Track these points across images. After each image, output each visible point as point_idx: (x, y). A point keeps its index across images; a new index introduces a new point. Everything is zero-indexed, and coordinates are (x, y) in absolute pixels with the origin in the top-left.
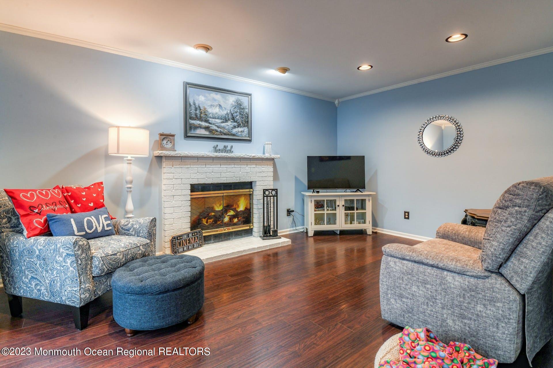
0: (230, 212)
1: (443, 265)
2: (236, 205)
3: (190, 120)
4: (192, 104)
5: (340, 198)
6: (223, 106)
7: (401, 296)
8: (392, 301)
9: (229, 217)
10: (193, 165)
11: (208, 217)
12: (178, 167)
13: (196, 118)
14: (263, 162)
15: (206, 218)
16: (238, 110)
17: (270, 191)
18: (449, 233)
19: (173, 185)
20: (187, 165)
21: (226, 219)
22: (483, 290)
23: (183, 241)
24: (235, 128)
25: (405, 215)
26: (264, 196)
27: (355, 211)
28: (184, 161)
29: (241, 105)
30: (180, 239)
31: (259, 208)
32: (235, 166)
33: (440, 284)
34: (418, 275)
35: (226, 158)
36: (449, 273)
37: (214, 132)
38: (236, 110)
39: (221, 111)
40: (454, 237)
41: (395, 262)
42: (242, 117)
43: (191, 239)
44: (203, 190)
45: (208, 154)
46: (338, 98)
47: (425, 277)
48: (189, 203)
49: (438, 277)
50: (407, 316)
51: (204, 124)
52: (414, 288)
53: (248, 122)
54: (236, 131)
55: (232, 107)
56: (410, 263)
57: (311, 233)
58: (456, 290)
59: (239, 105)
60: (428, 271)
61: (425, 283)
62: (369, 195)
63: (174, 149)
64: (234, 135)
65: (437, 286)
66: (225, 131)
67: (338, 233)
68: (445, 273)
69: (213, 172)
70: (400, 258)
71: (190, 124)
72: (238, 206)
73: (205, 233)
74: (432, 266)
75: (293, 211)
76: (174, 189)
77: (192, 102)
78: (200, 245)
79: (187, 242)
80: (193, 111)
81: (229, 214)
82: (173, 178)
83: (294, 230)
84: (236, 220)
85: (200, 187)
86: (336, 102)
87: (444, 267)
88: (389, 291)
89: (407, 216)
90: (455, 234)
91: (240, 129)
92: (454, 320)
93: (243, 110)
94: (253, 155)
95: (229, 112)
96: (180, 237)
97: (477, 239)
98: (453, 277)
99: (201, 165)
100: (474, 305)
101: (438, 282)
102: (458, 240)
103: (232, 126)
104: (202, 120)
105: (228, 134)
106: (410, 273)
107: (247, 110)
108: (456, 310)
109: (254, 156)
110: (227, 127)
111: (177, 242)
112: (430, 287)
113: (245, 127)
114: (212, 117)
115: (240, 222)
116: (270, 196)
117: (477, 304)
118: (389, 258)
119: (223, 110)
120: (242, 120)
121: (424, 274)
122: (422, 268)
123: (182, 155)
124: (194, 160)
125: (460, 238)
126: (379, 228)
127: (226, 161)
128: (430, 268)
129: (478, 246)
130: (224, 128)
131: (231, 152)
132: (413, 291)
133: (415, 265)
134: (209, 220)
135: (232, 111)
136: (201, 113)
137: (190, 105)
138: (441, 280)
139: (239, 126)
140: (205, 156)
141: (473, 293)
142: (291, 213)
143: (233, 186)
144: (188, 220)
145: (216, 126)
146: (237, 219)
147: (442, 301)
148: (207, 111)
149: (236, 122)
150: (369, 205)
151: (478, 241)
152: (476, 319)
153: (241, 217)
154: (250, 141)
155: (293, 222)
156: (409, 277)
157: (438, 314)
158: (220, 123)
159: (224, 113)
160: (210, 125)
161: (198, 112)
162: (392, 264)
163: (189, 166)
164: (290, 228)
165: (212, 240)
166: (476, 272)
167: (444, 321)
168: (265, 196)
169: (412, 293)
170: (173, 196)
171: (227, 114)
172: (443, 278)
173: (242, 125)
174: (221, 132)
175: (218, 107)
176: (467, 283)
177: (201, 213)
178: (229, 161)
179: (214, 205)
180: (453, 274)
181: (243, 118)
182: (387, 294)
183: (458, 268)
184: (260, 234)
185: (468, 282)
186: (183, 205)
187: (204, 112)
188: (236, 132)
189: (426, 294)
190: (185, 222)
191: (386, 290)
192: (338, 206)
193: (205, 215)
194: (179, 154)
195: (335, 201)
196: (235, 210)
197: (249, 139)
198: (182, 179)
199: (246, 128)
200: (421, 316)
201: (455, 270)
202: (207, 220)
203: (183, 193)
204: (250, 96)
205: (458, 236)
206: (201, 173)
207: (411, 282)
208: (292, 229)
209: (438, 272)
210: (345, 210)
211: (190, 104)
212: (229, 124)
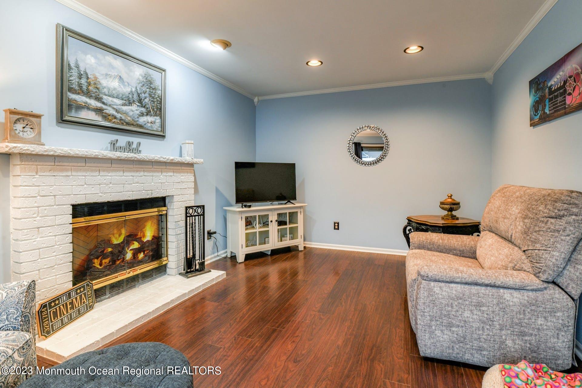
0: (134, 244)
1: (502, 283)
2: (141, 233)
3: (69, 94)
4: (72, 65)
5: (273, 212)
6: (125, 80)
7: (450, 325)
8: (438, 333)
9: (132, 252)
10: (77, 171)
11: (103, 255)
12: (48, 174)
13: (80, 91)
14: (182, 168)
15: (100, 258)
16: (148, 90)
17: (195, 208)
18: (424, 243)
19: (38, 207)
20: (67, 170)
21: (129, 256)
22: (543, 303)
23: (62, 307)
24: (142, 116)
25: (335, 226)
26: (186, 217)
27: (288, 226)
28: (59, 164)
29: (151, 83)
30: (55, 305)
31: (178, 233)
32: (146, 174)
33: (498, 304)
34: (471, 298)
35: (133, 161)
36: (506, 291)
37: (110, 118)
38: (144, 89)
39: (122, 87)
40: (430, 247)
41: (440, 287)
42: (152, 101)
43: (74, 300)
44: (90, 214)
45: (105, 154)
46: (259, 95)
47: (479, 299)
48: (70, 238)
49: (495, 297)
50: (457, 346)
51: (94, 103)
52: (467, 314)
53: (161, 109)
54: (144, 121)
55: (139, 83)
56: (459, 285)
57: (241, 258)
58: (516, 307)
59: (149, 82)
60: (483, 291)
61: (479, 305)
62: (300, 207)
63: (40, 141)
64: (141, 126)
65: (495, 307)
66: (129, 119)
67: (269, 253)
68: (502, 290)
69: (111, 183)
70: (447, 282)
71: (69, 100)
72: (144, 236)
73: (98, 284)
74: (487, 285)
75: (215, 233)
76: (40, 215)
77: (74, 62)
78: (90, 307)
79: (69, 307)
80: (74, 79)
81: (131, 247)
82: (36, 195)
83: (215, 257)
84: (141, 256)
85: (86, 209)
86: (256, 100)
87: (503, 284)
88: (433, 323)
89: (337, 226)
90: (430, 243)
91: (150, 119)
92: (513, 340)
93: (154, 91)
94: (172, 158)
95: (134, 90)
96: (54, 301)
97: (451, 246)
98: (511, 294)
99: (92, 171)
100: (535, 320)
101: (495, 301)
102: (433, 249)
103: (138, 112)
104: (91, 96)
105: (133, 125)
106: (460, 298)
107: (159, 92)
108: (516, 328)
109: (172, 160)
110: (131, 113)
111: (50, 312)
112: (486, 309)
113: (156, 116)
114: (107, 93)
115: (147, 258)
116: (195, 216)
117: (538, 318)
118: (432, 284)
119: (124, 86)
120: (153, 105)
121: (477, 295)
122: (474, 289)
123: (58, 152)
124: (78, 163)
125: (436, 247)
126: (308, 241)
127: (131, 166)
128: (483, 288)
129: (453, 253)
130: (126, 113)
131: (138, 151)
132: (466, 316)
133: (465, 287)
134: (104, 261)
135: (138, 89)
136: (89, 84)
137: (70, 68)
138: (498, 299)
139: (148, 113)
140: (100, 157)
141: (533, 308)
142: (211, 235)
143: (138, 205)
144: (69, 267)
145: (114, 108)
146: (142, 253)
147: (501, 322)
148: (99, 82)
149: (144, 107)
150: (300, 217)
151: (452, 248)
152: (536, 333)
153: (148, 250)
154: (164, 137)
155: (213, 246)
156: (460, 302)
157: (496, 337)
158: (119, 105)
159: (126, 90)
160: (104, 107)
161: (83, 81)
162: (437, 290)
163: (69, 173)
164: (211, 255)
165: (107, 293)
166: (537, 285)
167: (503, 342)
168: (189, 216)
169: (464, 319)
170: (38, 228)
171: (131, 93)
172: (501, 297)
173: (152, 112)
174: (122, 120)
175: (117, 80)
176: (526, 298)
177: (91, 251)
178: (137, 166)
179: (111, 236)
180: (510, 291)
181: (154, 102)
182: (430, 326)
183: (517, 283)
184: (178, 270)
185: (528, 297)
186: (58, 243)
187: (95, 84)
188: (144, 123)
189: (481, 318)
190: (61, 272)
191: (429, 322)
192: (271, 221)
193: (98, 254)
194: (52, 151)
195: (267, 216)
196: (139, 240)
197: (161, 134)
198: (54, 196)
199: (158, 117)
200: (476, 344)
201: (514, 286)
202: (101, 261)
203: (57, 222)
204: (163, 73)
205: (433, 244)
206: (91, 185)
207: (463, 307)
208: (213, 256)
209: (494, 291)
210: (278, 226)
211: (69, 65)
212: (134, 109)
